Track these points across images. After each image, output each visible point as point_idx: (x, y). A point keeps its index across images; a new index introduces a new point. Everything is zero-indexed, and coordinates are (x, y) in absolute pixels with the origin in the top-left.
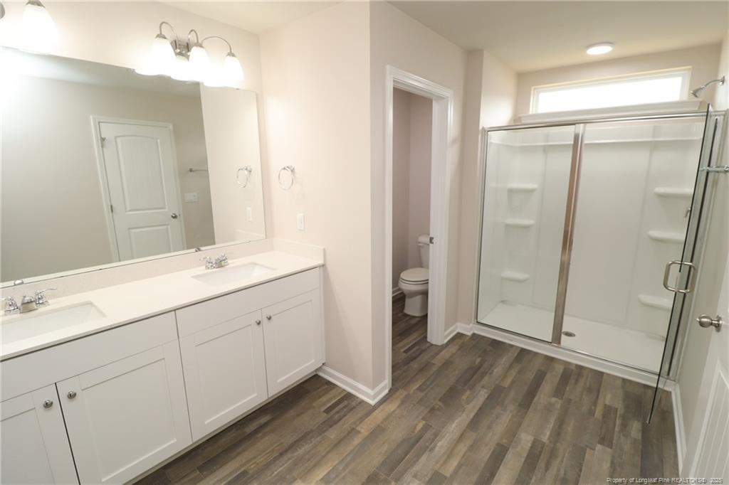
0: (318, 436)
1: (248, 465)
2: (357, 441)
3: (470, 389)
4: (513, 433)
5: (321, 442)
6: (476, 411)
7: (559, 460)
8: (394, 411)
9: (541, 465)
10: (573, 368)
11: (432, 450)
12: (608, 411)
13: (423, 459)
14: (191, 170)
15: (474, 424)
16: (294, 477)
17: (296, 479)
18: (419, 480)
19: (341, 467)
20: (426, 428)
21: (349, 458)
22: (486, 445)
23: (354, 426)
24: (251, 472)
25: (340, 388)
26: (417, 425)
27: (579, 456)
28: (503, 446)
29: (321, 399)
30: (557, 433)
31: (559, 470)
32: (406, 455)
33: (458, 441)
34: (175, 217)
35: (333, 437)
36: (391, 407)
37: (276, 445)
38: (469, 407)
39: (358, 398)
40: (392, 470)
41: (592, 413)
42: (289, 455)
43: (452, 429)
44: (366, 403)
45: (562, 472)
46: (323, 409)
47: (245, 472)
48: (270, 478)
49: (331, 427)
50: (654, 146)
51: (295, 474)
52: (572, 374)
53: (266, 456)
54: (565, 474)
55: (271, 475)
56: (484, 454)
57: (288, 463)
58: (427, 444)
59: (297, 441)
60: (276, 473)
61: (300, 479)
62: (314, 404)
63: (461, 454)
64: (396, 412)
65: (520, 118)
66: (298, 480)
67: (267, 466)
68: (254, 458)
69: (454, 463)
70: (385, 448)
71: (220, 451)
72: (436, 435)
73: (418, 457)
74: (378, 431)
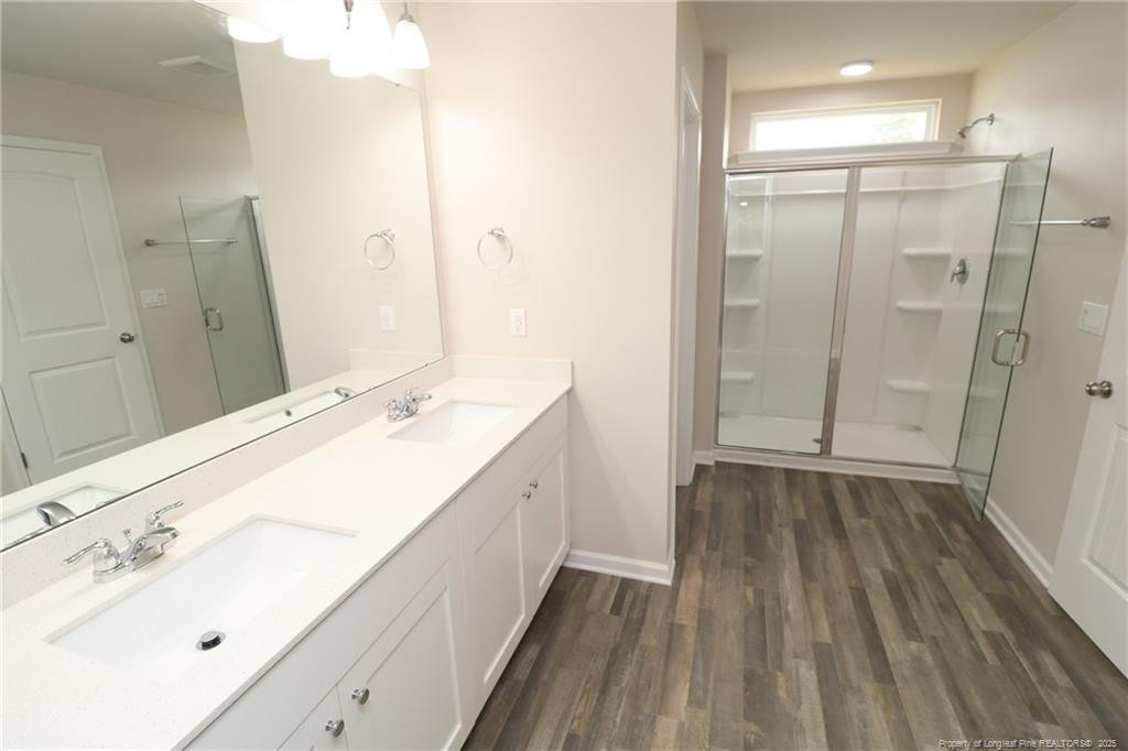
0: (633, 650)
1: (567, 725)
2: (690, 637)
3: (770, 532)
4: (853, 570)
5: (643, 657)
6: (796, 556)
7: (919, 584)
8: (704, 585)
9: (909, 597)
10: (853, 479)
11: (788, 618)
12: (922, 519)
13: (787, 632)
14: (148, 243)
15: (807, 572)
16: (649, 715)
17: (655, 717)
18: (805, 659)
19: (700, 678)
20: (759, 594)
21: (700, 664)
22: (840, 593)
23: (670, 620)
24: (581, 733)
25: (605, 575)
26: (745, 593)
27: (934, 574)
28: (857, 589)
29: (591, 599)
30: (897, 557)
31: (929, 598)
32: (764, 635)
33: (806, 598)
34: (127, 339)
35: (653, 643)
36: (695, 580)
37: (583, 683)
38: (785, 553)
39: (641, 582)
40: (764, 659)
41: (909, 526)
42: (614, 690)
43: (789, 587)
44: (659, 585)
45: (934, 599)
46: (607, 610)
47: (572, 738)
48: (616, 730)
49: (639, 630)
50: (903, 196)
51: (647, 709)
52: (859, 486)
53: (583, 702)
54: (938, 599)
55: (614, 726)
56: (846, 603)
57: (624, 700)
58: (777, 613)
59: (610, 666)
60: (618, 720)
61: (660, 713)
62: (589, 607)
63: (823, 610)
64: (708, 584)
65: (736, 156)
66: (659, 717)
67: (597, 715)
68: (567, 711)
69: (824, 625)
70: (732, 634)
71: (502, 721)
72: (777, 599)
73: (780, 632)
74: (705, 618)
